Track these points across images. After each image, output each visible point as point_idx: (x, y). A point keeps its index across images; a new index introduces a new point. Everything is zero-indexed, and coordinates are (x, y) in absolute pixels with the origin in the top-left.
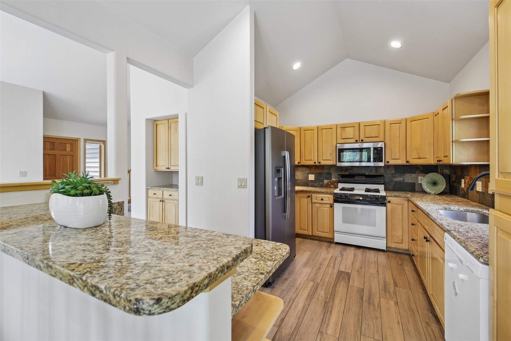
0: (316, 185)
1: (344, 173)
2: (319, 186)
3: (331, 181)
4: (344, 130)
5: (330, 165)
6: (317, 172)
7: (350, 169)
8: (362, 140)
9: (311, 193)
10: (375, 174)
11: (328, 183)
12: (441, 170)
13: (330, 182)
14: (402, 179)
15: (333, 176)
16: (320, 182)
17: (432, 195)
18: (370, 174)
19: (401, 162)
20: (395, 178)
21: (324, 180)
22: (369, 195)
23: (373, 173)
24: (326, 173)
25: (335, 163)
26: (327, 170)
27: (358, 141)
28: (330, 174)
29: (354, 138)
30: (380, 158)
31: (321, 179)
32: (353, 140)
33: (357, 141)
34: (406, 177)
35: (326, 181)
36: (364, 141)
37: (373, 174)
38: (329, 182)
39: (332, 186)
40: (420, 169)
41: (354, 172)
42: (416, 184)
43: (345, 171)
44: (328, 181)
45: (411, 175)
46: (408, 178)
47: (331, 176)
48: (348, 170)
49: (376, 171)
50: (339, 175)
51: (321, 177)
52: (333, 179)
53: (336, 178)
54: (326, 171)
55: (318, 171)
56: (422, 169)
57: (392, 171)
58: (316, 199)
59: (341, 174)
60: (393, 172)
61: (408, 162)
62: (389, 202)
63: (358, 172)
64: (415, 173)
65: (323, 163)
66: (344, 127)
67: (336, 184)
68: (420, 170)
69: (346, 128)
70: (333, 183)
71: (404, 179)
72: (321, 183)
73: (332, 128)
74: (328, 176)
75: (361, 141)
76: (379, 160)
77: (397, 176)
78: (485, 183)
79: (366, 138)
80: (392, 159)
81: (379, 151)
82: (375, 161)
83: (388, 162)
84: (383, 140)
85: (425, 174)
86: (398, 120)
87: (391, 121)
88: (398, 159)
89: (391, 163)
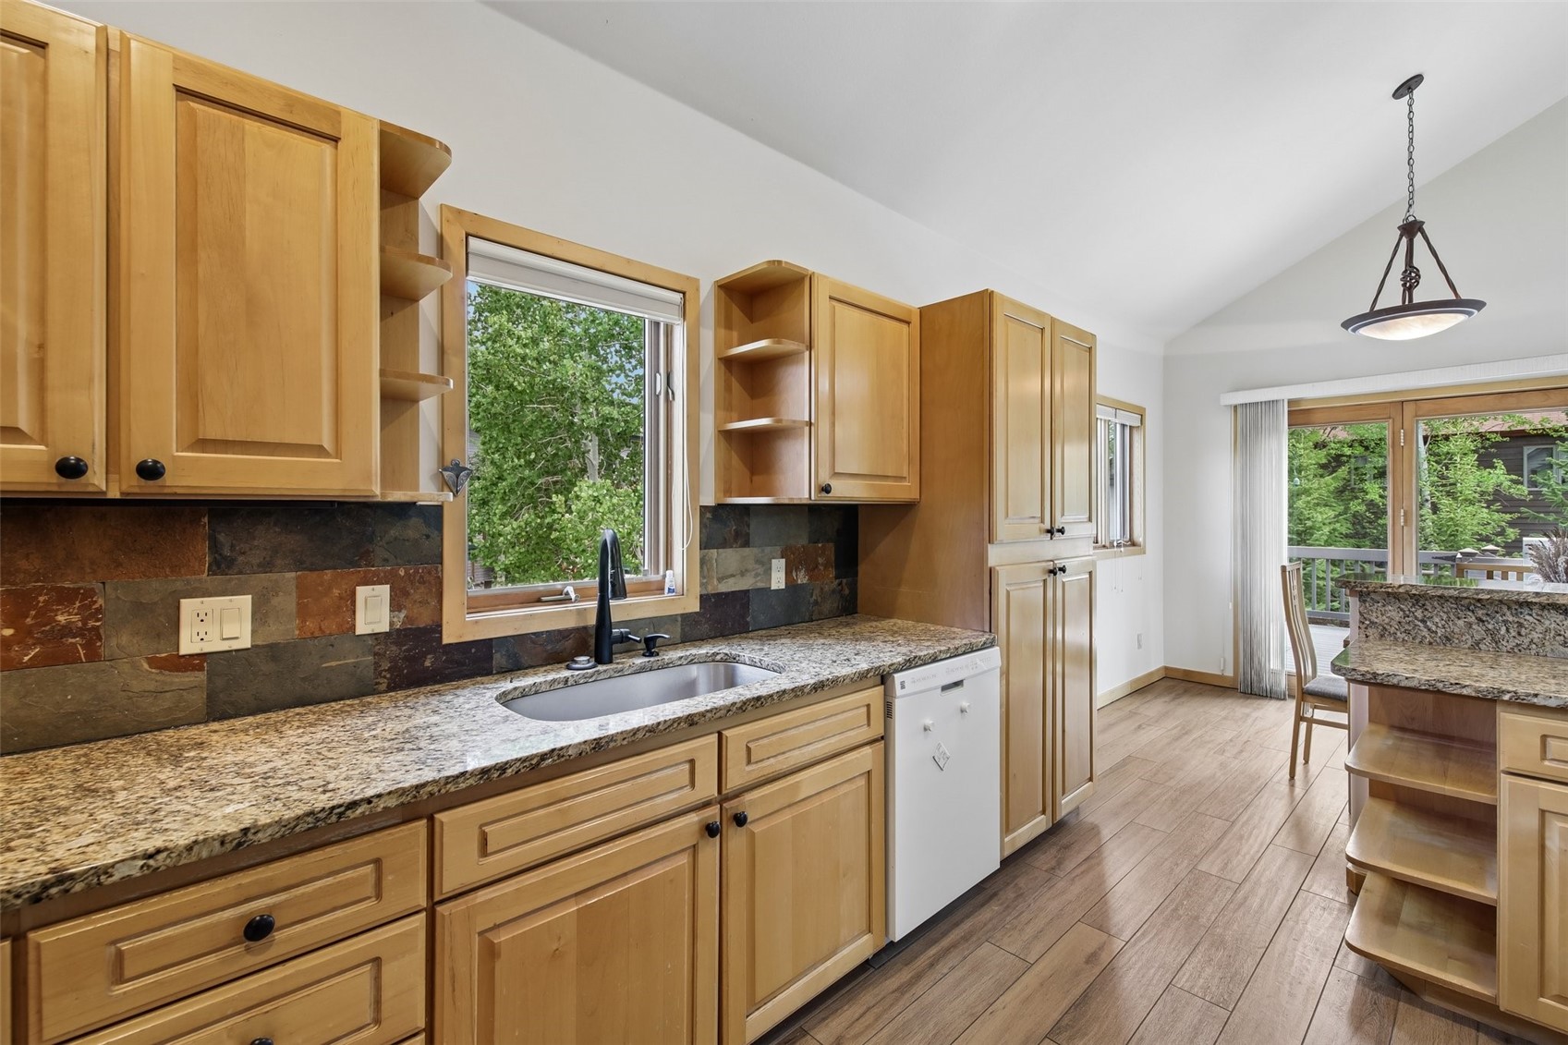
78: (300, 597)
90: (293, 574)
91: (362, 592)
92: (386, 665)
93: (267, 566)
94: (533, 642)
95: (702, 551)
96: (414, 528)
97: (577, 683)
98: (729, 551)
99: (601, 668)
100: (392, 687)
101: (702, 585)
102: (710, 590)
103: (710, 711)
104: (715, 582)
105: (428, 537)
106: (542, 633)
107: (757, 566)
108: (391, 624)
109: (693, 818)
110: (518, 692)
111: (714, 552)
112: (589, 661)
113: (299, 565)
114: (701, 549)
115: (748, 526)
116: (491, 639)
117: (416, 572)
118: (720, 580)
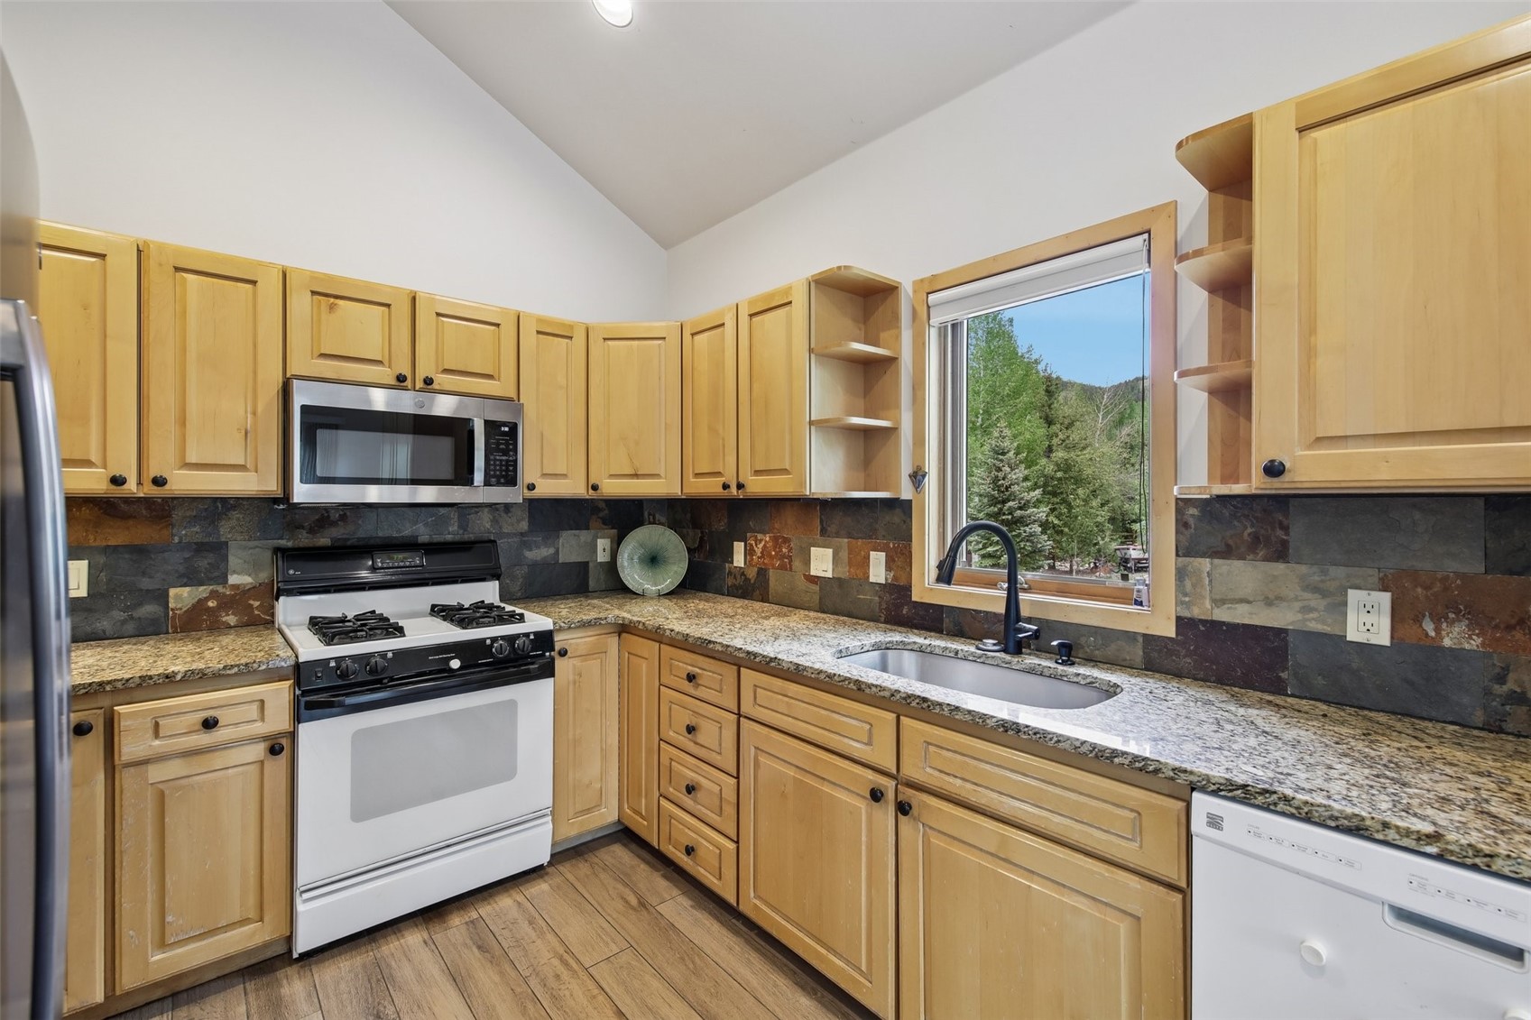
0: (104, 624)
1: (304, 539)
2: (130, 627)
3: (220, 589)
4: (332, 308)
5: (215, 500)
6: (112, 542)
7: (343, 518)
8: (429, 381)
9: (105, 701)
10: (457, 538)
11: (201, 603)
12: (650, 514)
13: (213, 595)
14: (552, 551)
15: (233, 561)
16: (140, 604)
17: (652, 598)
18: (437, 538)
19: (573, 487)
20: (531, 550)
21: (172, 592)
22: (488, 642)
23: (451, 532)
24: (182, 546)
25: (272, 486)
26: (197, 529)
27: (408, 383)
28: (220, 549)
29: (386, 363)
30: (507, 470)
31: (146, 583)
32: (387, 375)
33: (401, 378)
34: (563, 545)
35: (182, 597)
36: (435, 386)
37: (449, 538)
38: (207, 599)
39: (231, 619)
40: (601, 515)
41: (361, 534)
42: (591, 565)
43: (312, 531)
44: (203, 591)
45: (578, 536)
46: (569, 547)
47: (225, 559)
48: (334, 524)
49: (463, 526)
50: (277, 550)
51: (144, 574)
52: (233, 579)
53: (254, 567)
54: (193, 533)
55: (118, 536)
56: (606, 512)
57: (519, 521)
58: (150, 733)
59: (290, 544)
60: (524, 526)
61: (595, 488)
62: (563, 653)
63: (380, 534)
64: (587, 528)
65: (184, 483)
66: (328, 295)
67: (256, 604)
68: (601, 518)
69: (341, 302)
70: (237, 601)
71: (557, 552)
72: (149, 610)
73: (254, 283)
74: (203, 563)
75: (420, 384)
76: (503, 476)
77: (535, 541)
78: (849, 554)
79: (446, 371)
80: (544, 475)
81: (504, 437)
82: (487, 483)
83: (531, 487)
84: (513, 394)
85: (614, 532)
86: (563, 325)
87: (540, 320)
88: (564, 476)
89: (540, 492)
90: (846, 540)
91: (873, 554)
92: (884, 606)
93: (838, 535)
94: (973, 617)
95: (1180, 559)
96: (896, 517)
97: (965, 659)
98: (1236, 565)
99: (1002, 655)
100: (886, 622)
101: (1179, 603)
102: (1196, 613)
103: (876, 686)
104: (1208, 604)
105: (905, 522)
106: (980, 612)
107: (1307, 595)
108: (886, 579)
109: (870, 775)
110: (916, 646)
111: (1205, 564)
112: (994, 645)
113: (850, 536)
114: (1177, 555)
115: (1286, 529)
116: (942, 606)
117: (899, 545)
118: (1219, 602)
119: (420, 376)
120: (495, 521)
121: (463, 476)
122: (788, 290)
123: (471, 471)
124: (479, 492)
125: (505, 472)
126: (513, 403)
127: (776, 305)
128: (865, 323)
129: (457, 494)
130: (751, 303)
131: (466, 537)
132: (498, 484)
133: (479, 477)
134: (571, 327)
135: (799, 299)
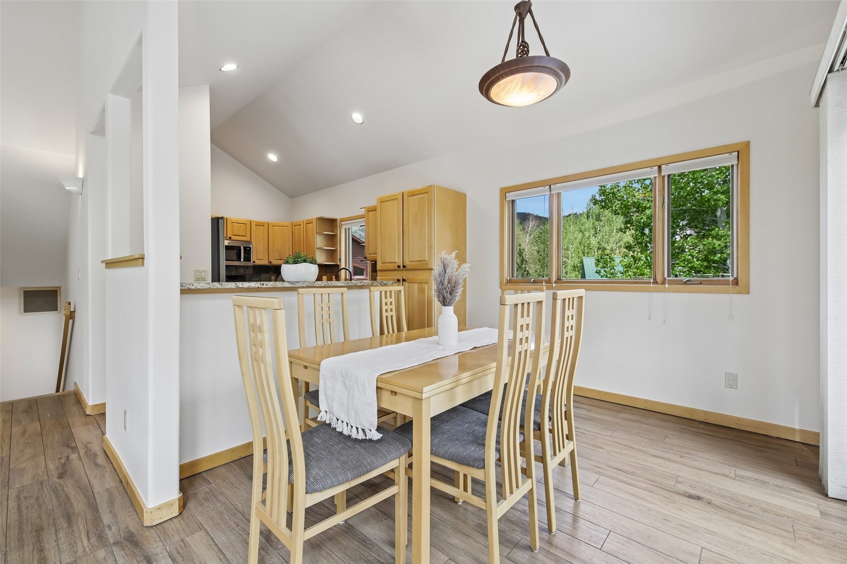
8: (230, 238)
19: (265, 262)
34: (262, 277)
36: (232, 239)
37: (233, 275)
45: (266, 275)
49: (236, 272)
57: (250, 271)
60: (252, 272)
61: (270, 262)
64: (269, 273)
77: (255, 276)
79: (234, 235)
80: (258, 259)
81: (248, 251)
82: (244, 261)
83: (254, 262)
84: (250, 240)
85: (276, 275)
86: (262, 223)
87: (256, 222)
88: (263, 260)
89: (256, 263)
119: (229, 236)
120: (244, 271)
121: (239, 259)
122: (312, 220)
123: (240, 258)
124: (242, 262)
125: (248, 258)
126: (249, 242)
127: (309, 222)
128: (332, 226)
129: (236, 263)
130: (306, 221)
131: (237, 274)
132: (246, 261)
133: (242, 260)
134: (264, 223)
135: (314, 222)
